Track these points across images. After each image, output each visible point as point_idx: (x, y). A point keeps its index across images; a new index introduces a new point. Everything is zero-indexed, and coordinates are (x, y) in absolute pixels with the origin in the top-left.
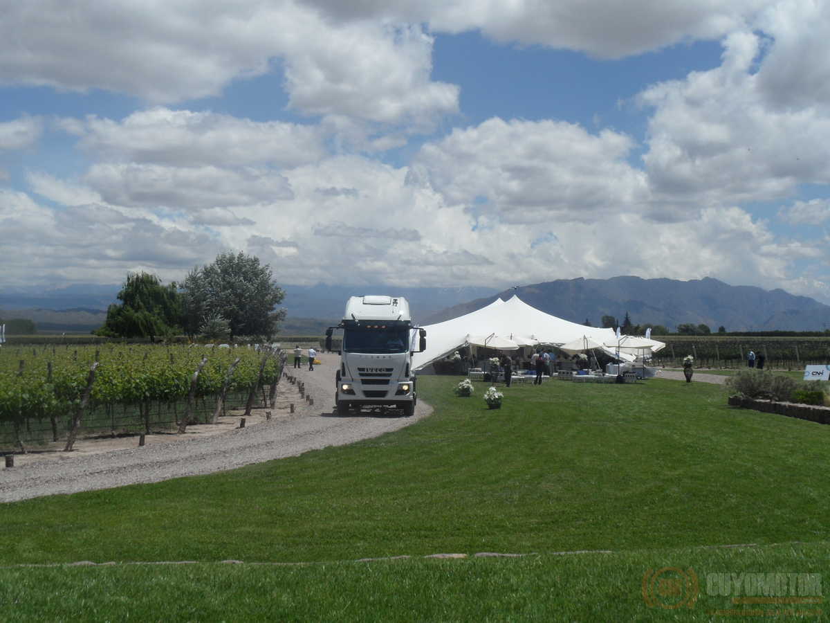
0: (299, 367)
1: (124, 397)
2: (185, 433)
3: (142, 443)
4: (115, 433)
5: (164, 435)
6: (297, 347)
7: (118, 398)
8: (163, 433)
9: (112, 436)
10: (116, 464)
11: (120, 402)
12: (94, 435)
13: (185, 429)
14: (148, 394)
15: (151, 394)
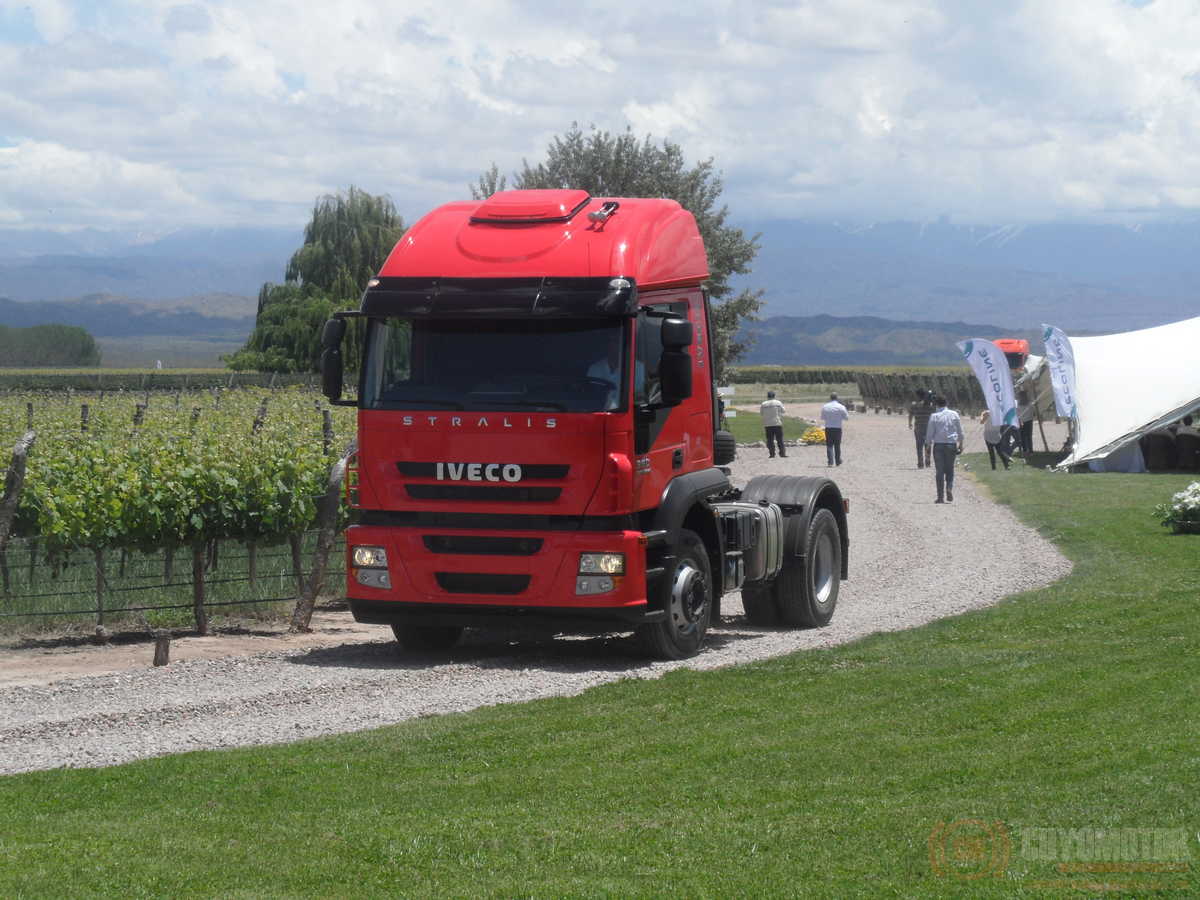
0: (782, 454)
1: (131, 531)
2: (310, 631)
3: (160, 660)
4: (106, 631)
5: (245, 638)
6: (771, 396)
7: (111, 533)
8: (247, 632)
9: (98, 640)
10: (57, 712)
11: (115, 542)
12: (49, 637)
13: (308, 619)
14: (196, 520)
15: (206, 522)
